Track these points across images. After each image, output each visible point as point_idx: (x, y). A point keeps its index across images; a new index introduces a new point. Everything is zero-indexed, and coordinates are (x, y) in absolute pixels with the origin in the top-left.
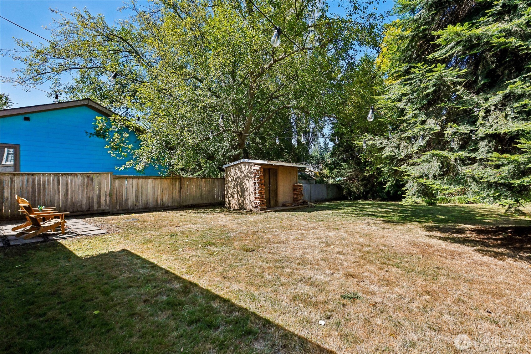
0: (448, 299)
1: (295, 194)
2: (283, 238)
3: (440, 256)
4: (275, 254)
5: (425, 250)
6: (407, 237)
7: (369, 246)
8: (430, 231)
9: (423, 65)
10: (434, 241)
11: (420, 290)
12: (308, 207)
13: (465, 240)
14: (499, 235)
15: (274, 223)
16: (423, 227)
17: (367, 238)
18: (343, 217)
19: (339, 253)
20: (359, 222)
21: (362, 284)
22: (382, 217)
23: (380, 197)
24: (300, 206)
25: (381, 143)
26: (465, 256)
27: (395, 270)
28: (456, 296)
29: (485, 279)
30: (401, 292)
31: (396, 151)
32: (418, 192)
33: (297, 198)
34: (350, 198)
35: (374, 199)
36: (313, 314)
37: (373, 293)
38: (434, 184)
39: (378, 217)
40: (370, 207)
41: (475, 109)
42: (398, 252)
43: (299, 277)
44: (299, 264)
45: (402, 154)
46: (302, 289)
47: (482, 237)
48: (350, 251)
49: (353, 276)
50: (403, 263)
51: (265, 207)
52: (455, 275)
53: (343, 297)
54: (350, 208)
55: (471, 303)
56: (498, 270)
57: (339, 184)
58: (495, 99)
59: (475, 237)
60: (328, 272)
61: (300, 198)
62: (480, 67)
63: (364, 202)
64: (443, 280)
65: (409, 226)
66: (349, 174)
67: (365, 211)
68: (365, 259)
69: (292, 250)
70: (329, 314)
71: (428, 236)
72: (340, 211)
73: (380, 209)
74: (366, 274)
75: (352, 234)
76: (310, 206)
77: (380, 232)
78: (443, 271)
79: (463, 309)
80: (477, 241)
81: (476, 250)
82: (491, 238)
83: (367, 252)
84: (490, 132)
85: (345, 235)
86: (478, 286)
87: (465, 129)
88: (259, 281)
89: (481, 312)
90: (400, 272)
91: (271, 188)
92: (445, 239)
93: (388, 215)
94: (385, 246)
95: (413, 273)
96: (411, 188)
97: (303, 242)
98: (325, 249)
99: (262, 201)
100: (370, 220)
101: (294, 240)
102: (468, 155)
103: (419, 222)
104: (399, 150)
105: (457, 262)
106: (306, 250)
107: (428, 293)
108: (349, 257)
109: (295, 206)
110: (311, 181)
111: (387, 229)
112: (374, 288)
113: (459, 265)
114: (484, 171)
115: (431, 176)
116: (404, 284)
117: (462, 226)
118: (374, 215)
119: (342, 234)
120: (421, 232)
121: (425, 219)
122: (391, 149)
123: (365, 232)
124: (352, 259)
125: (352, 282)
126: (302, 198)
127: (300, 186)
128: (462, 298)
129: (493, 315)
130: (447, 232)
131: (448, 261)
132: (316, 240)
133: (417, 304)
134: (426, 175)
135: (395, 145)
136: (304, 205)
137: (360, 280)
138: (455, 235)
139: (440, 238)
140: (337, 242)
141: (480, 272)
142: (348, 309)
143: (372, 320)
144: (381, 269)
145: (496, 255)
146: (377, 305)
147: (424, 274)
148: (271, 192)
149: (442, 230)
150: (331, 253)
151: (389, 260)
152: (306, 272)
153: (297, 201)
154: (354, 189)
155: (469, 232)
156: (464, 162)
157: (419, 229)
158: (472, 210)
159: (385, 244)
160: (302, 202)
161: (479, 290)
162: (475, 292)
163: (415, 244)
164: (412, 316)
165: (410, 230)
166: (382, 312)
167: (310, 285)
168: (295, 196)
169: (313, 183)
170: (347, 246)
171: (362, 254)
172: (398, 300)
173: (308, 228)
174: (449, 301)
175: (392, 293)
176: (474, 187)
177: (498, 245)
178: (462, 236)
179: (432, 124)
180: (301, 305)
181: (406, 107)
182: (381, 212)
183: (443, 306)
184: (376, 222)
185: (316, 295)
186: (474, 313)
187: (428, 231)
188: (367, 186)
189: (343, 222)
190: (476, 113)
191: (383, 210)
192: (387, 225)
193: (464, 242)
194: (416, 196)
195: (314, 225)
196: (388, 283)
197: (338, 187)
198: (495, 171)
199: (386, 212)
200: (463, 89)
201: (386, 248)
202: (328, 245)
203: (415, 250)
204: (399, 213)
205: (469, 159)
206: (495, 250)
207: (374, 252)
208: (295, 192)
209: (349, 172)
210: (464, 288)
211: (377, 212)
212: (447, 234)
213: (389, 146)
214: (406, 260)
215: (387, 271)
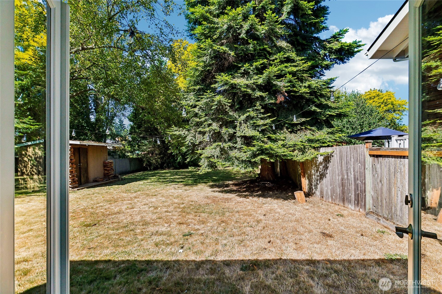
0: (232, 222)
1: (106, 170)
2: (116, 210)
3: (222, 202)
4: (119, 222)
5: (214, 200)
6: (202, 194)
7: (183, 203)
8: (213, 188)
9: (211, 92)
10: (217, 194)
11: (219, 222)
12: (119, 180)
13: (231, 190)
14: (244, 185)
15: (96, 198)
16: (208, 186)
17: (179, 198)
18: (154, 185)
19: (167, 212)
20: (168, 187)
21: (190, 226)
22: (182, 182)
23: (174, 166)
24: (111, 180)
25: (184, 134)
26: (233, 199)
27: (203, 215)
28: (235, 220)
29: (244, 209)
30: (211, 225)
31: (194, 139)
32: (208, 165)
33: (108, 174)
34: (150, 169)
35: (169, 168)
36: (174, 249)
37: (198, 230)
38: (218, 161)
39: (178, 182)
40: (169, 175)
41: (236, 122)
42: (201, 204)
43: (150, 233)
44: (143, 225)
45: (197, 141)
46: (157, 239)
47: (237, 187)
48: (172, 209)
49: (183, 224)
50: (206, 210)
51: (77, 185)
52: (231, 211)
53: (184, 236)
54: (154, 177)
55: (242, 221)
56: (247, 204)
57: (140, 158)
58: (243, 117)
59: (235, 188)
60: (166, 225)
61: (111, 173)
62: (236, 98)
63: (162, 172)
64: (227, 214)
65: (200, 186)
66: (149, 149)
67: (167, 178)
68: (184, 212)
69: (130, 217)
70: (182, 246)
71: (212, 191)
72: (149, 181)
73: (177, 176)
74: (189, 221)
75: (167, 197)
76: (120, 179)
77: (185, 193)
78: (226, 210)
79: (239, 225)
80: (236, 190)
81: (237, 196)
82: (242, 188)
83: (184, 208)
84: (243, 134)
85: (164, 199)
86: (242, 213)
87: (231, 131)
88: (121, 243)
89: (246, 224)
90: (207, 215)
91: (81, 166)
92: (222, 192)
93: (184, 180)
94: (192, 201)
95: (213, 214)
96: (204, 163)
97: (135, 209)
98: (155, 211)
99: (73, 179)
100: (174, 186)
101: (126, 209)
102: (233, 145)
103: (205, 183)
104: (195, 138)
105: (231, 204)
106: (142, 215)
107: (223, 222)
108: (174, 213)
109: (106, 180)
110: (115, 156)
111: (188, 190)
112: (197, 227)
113: (231, 205)
114: (240, 154)
115: (215, 156)
116: (211, 221)
117: (227, 182)
118: (176, 181)
119: (161, 198)
120: (208, 190)
121: (207, 180)
122: (191, 138)
123: (176, 194)
124: (176, 213)
125: (184, 227)
126: (113, 172)
127: (111, 163)
128: (237, 220)
129: (250, 224)
130: (221, 187)
131: (227, 203)
132: (145, 206)
133: (221, 228)
134: (213, 156)
135: (193, 135)
136: (114, 179)
137: (188, 225)
138: (226, 189)
139: (219, 192)
140: (161, 205)
141: (241, 207)
142: (190, 241)
143: (205, 242)
144: (196, 216)
145: (245, 196)
146: (203, 234)
147: (218, 213)
148: (82, 170)
149: (219, 186)
150: (161, 213)
151: (198, 209)
152: (152, 229)
153: (109, 176)
154: (154, 161)
155: (231, 186)
156: (231, 148)
157: (207, 187)
158: (229, 172)
159: (192, 200)
160: (113, 177)
161: (243, 215)
162: (241, 216)
163: (207, 197)
164: (220, 234)
165: (202, 189)
166: (207, 237)
167: (160, 235)
168: (106, 172)
169: (116, 158)
170: (169, 206)
171: (181, 209)
172: (212, 229)
173: (131, 198)
174: (233, 223)
175: (207, 227)
176: (236, 163)
177: (245, 191)
178: (229, 188)
179: (215, 126)
180: (164, 247)
181: (199, 112)
182: (179, 179)
183: (231, 226)
184: (179, 186)
185: (168, 239)
186: (244, 225)
187: (212, 188)
188: (164, 158)
189: (157, 190)
190: (236, 124)
191: (179, 177)
192: (187, 188)
193: (231, 191)
194: (207, 168)
195: (134, 195)
196: (203, 223)
197: (139, 160)
198: (245, 154)
199: (182, 178)
200: (229, 108)
201: (193, 203)
202: (156, 208)
203: (209, 201)
204: (190, 178)
205: (233, 147)
206: (244, 194)
207: (187, 206)
208: (106, 168)
209: (149, 148)
210: (237, 215)
211: (176, 179)
212: (221, 188)
213: (190, 136)
214: (207, 207)
215: (199, 216)
